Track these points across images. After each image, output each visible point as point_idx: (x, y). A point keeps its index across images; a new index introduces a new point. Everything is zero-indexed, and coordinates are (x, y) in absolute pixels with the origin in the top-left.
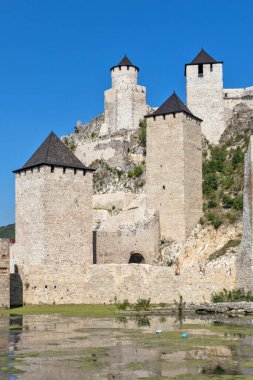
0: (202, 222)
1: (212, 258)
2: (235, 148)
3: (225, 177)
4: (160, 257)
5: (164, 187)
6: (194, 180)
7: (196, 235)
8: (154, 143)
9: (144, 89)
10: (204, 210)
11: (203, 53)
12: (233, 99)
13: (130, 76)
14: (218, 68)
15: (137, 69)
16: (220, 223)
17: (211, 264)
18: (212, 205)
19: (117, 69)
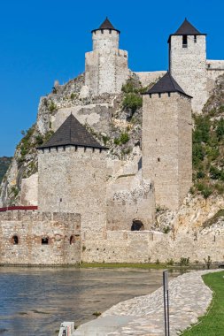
0: (192, 192)
1: (205, 225)
2: (218, 118)
3: (210, 148)
4: (157, 224)
5: (159, 160)
6: (186, 153)
7: (187, 203)
8: (150, 119)
9: (126, 53)
10: (193, 180)
11: (186, 23)
12: (216, 70)
13: (112, 39)
14: (202, 40)
15: (119, 32)
16: (210, 193)
17: (205, 231)
18: (200, 176)
19: (99, 32)
